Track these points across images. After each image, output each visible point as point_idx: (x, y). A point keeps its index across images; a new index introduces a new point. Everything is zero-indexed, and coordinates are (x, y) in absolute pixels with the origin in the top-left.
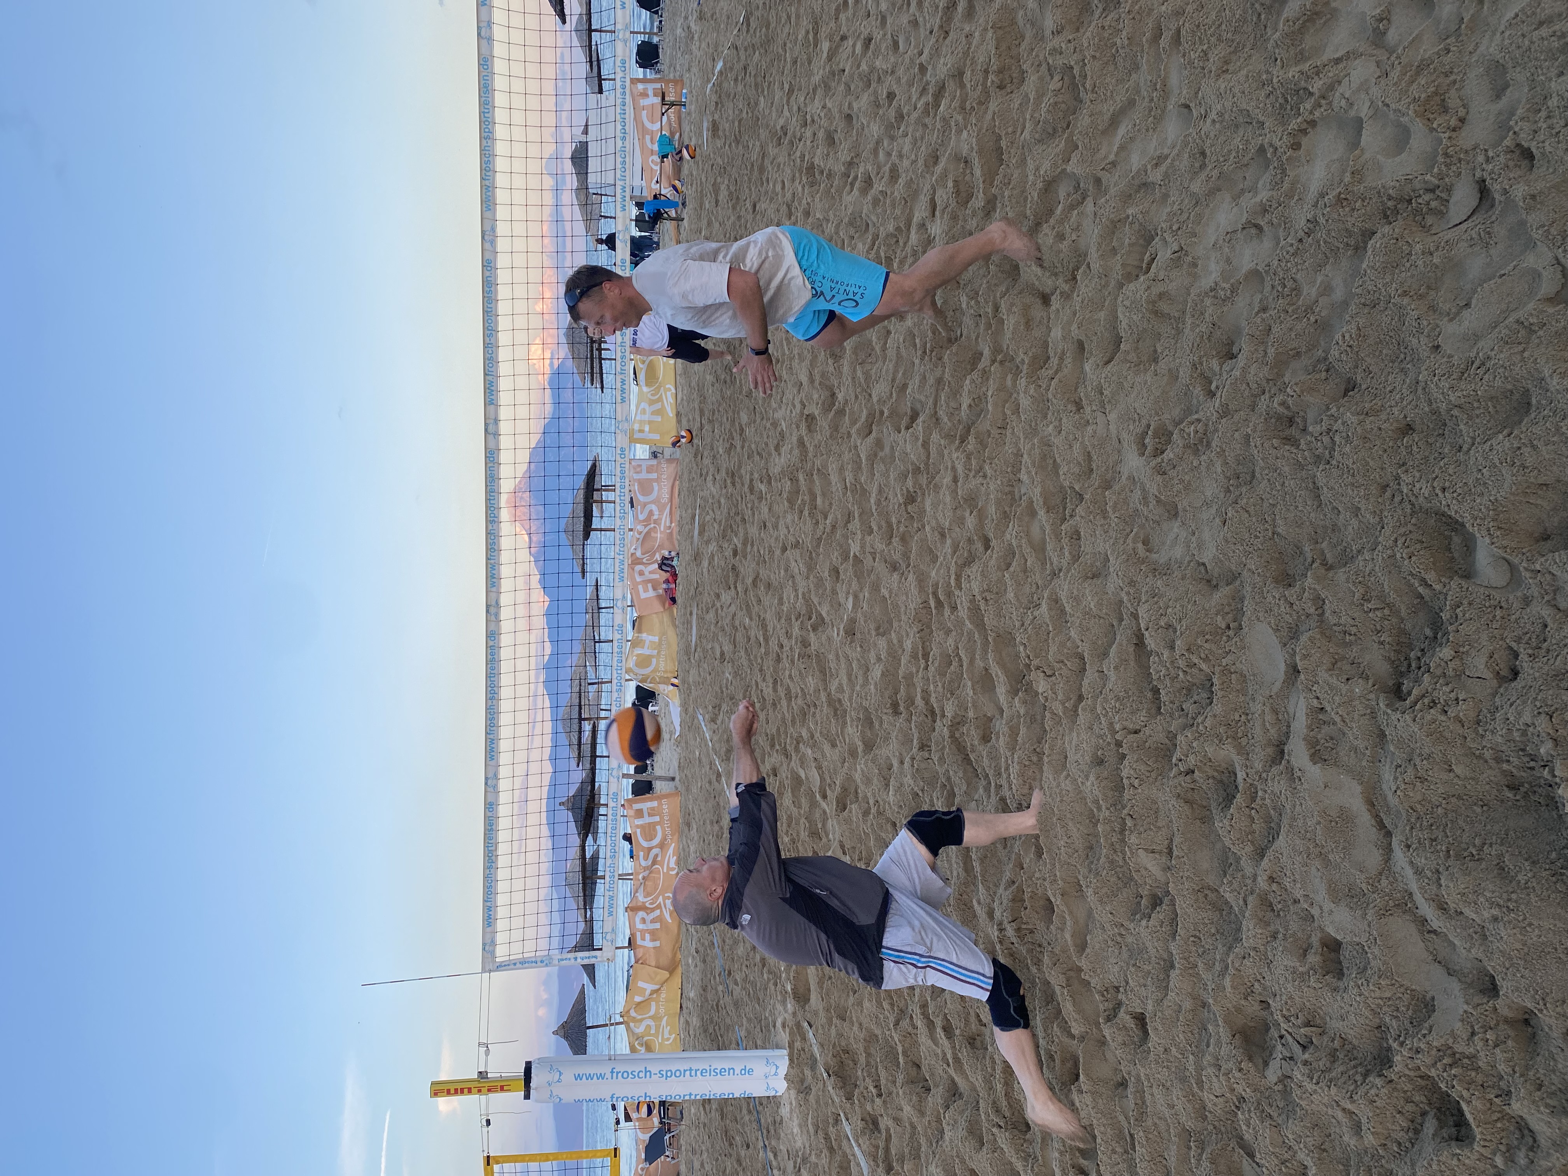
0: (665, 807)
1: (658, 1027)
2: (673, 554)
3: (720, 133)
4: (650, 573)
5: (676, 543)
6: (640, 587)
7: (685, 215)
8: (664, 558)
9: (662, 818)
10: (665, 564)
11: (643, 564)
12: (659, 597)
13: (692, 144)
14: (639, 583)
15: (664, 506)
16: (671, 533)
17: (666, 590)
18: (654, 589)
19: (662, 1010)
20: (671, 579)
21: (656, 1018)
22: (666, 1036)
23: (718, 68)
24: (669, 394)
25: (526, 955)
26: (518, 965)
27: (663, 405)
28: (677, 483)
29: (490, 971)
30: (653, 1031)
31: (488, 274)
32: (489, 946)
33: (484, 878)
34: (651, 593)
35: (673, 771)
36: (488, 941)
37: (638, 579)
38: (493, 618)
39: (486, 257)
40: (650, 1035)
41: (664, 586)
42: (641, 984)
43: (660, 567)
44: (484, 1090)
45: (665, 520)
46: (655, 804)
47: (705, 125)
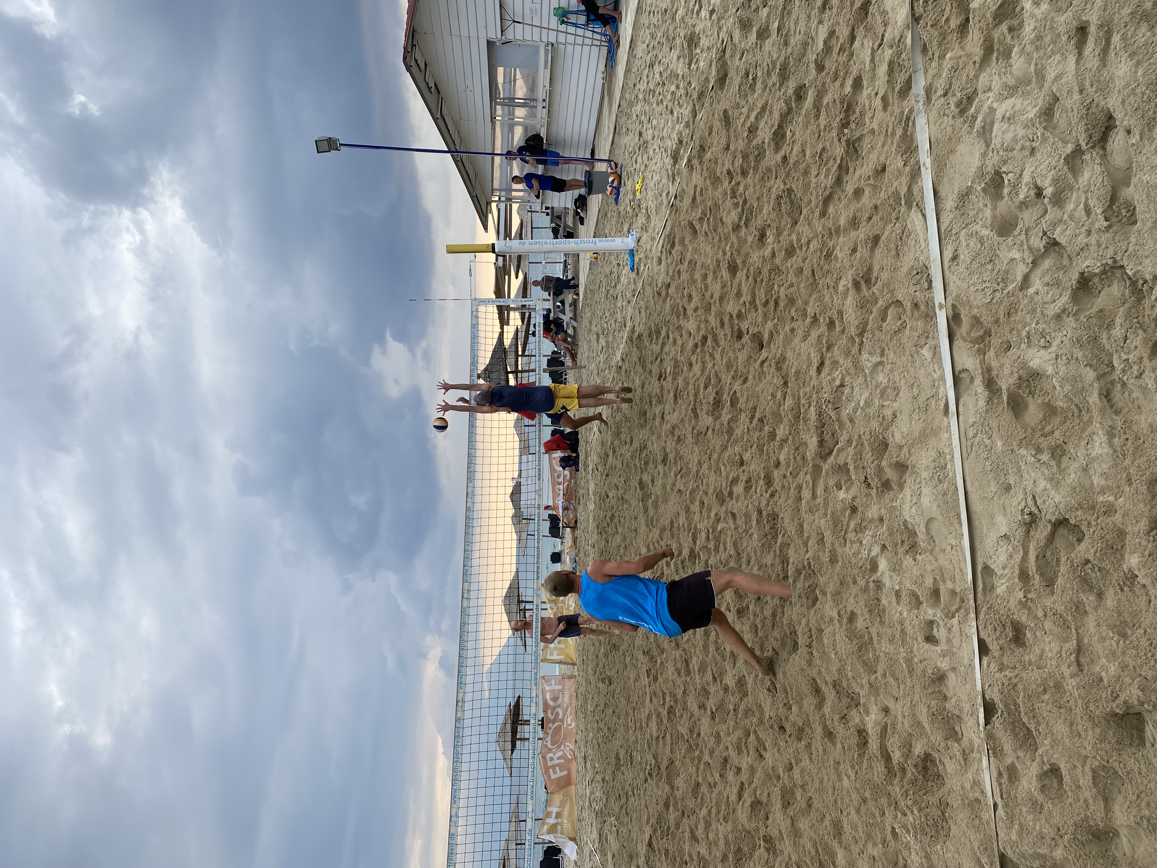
28: (575, 693)
38: (460, 709)
39: (469, 504)
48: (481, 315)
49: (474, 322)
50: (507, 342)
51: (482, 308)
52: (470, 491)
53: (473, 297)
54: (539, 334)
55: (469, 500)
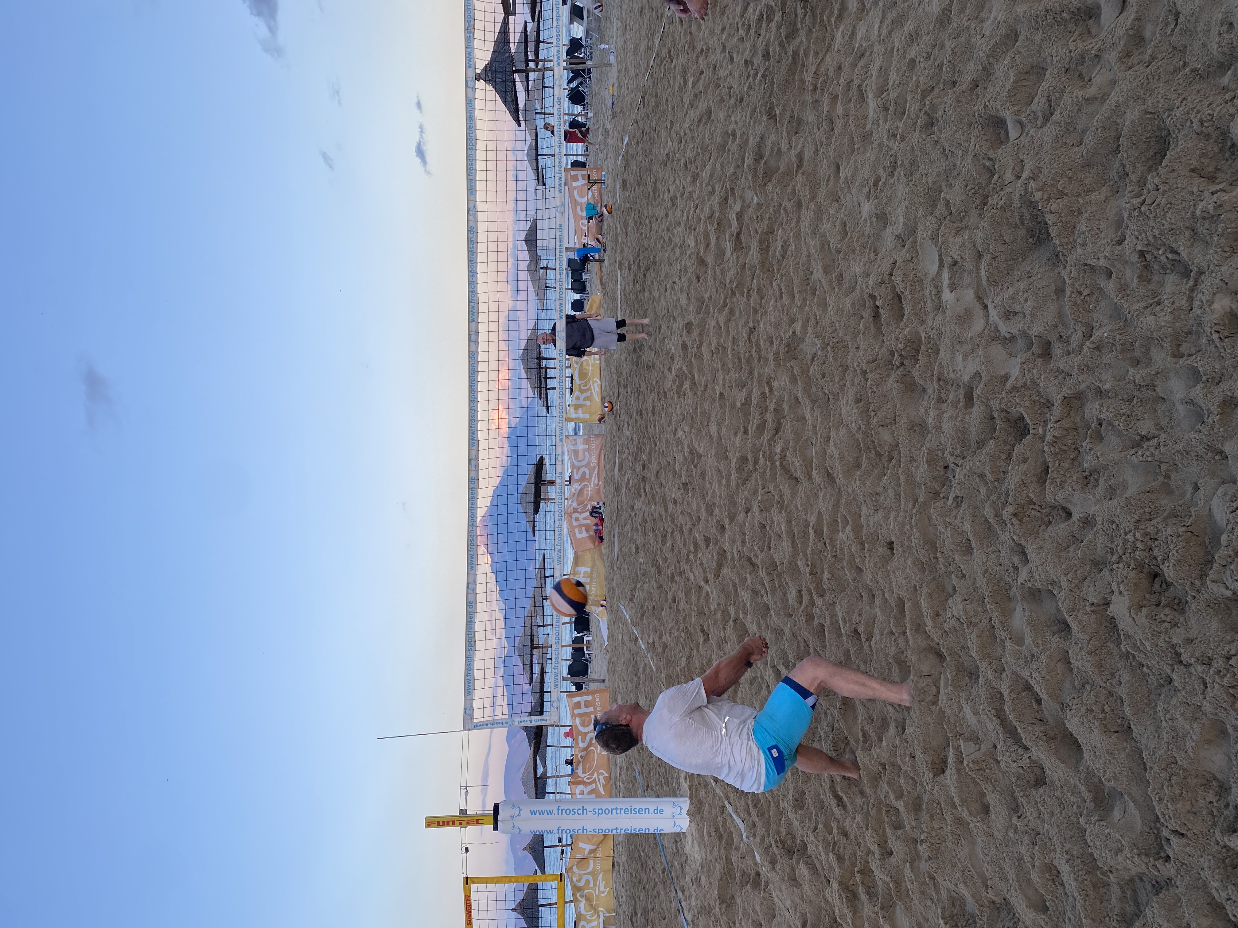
0: (597, 700)
1: (595, 881)
2: (601, 504)
3: (628, 185)
4: (584, 519)
5: (603, 496)
6: (576, 530)
7: (606, 258)
8: (594, 508)
9: (595, 709)
10: (595, 512)
11: (578, 512)
12: (590, 537)
13: (610, 204)
14: (575, 527)
15: (594, 468)
16: (599, 489)
17: (596, 531)
18: (587, 531)
19: (598, 867)
20: (599, 523)
21: (593, 873)
22: (602, 889)
23: (625, 142)
24: (596, 385)
25: (496, 718)
26: (490, 726)
27: (592, 393)
28: (603, 452)
29: (469, 730)
30: (591, 885)
31: (471, 236)
32: (468, 710)
33: (466, 657)
34: (585, 535)
35: (604, 675)
36: (468, 706)
37: (575, 524)
38: (473, 468)
39: (471, 224)
40: (589, 888)
41: (594, 528)
42: (581, 845)
43: (591, 514)
44: (464, 823)
45: (594, 479)
46: (590, 698)
47: (618, 186)
55: (471, 218)
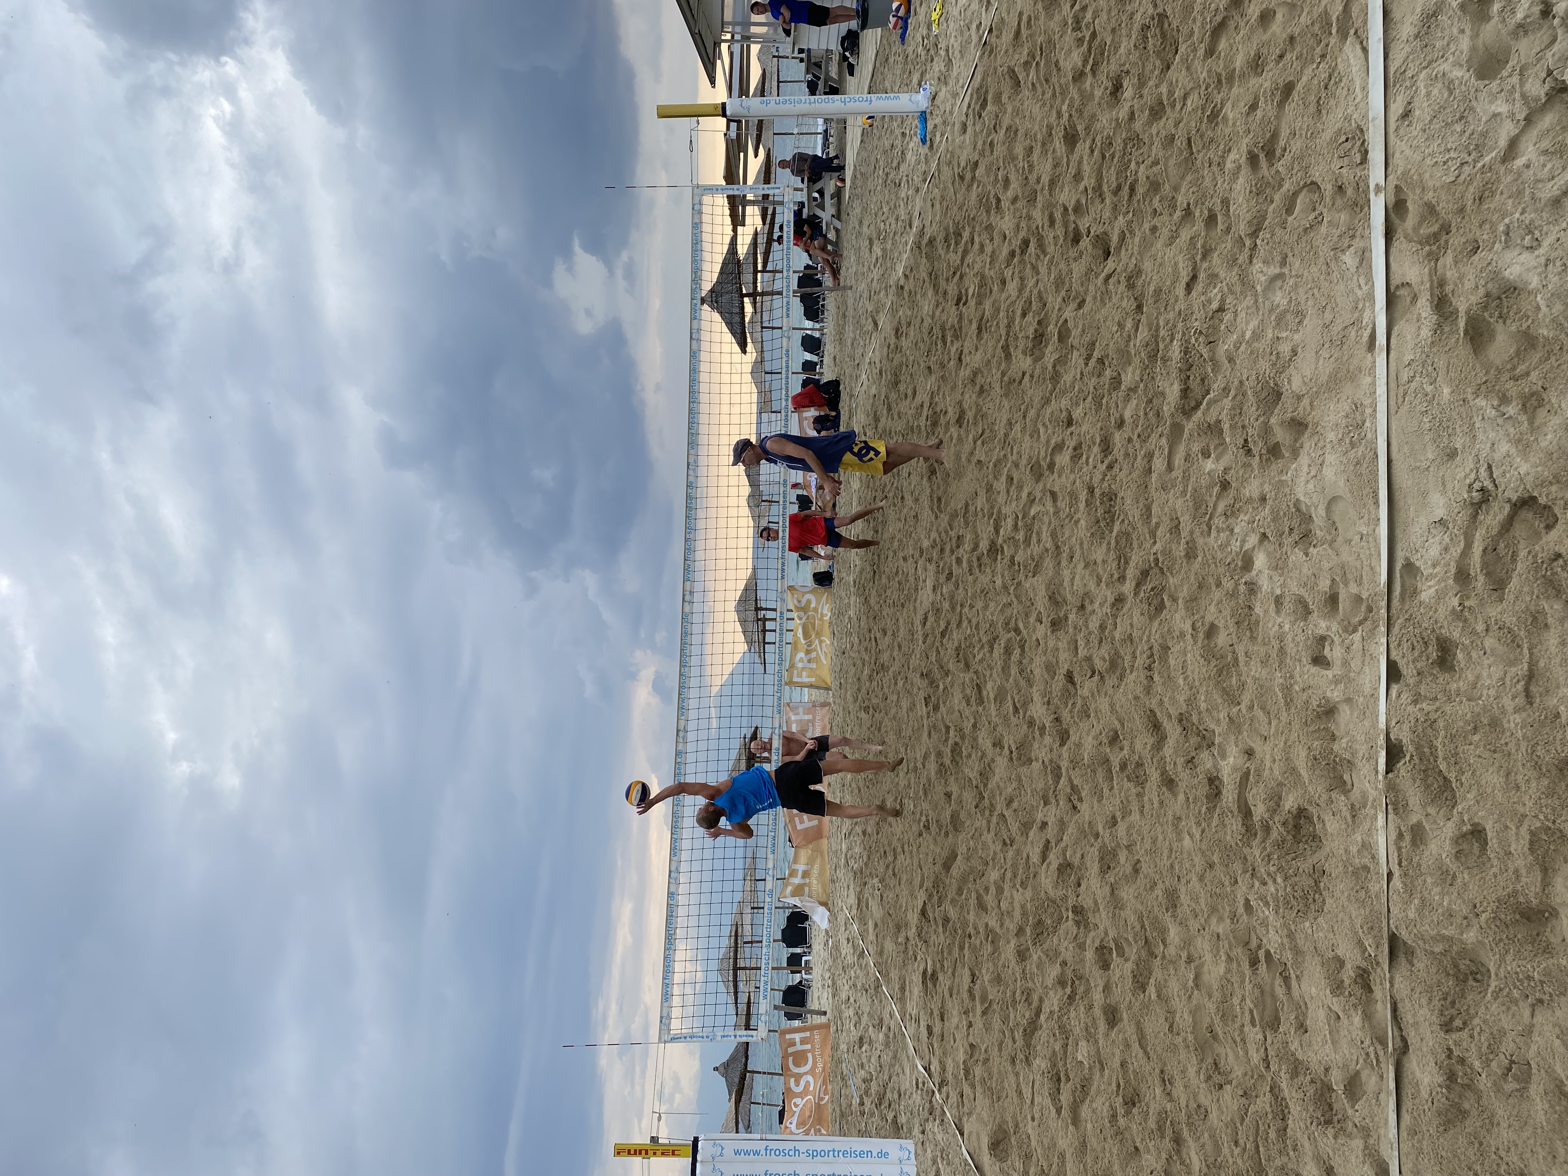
0: (816, 1037)
24: (823, 645)
25: (695, 1030)
26: (688, 1039)
29: (665, 1042)
31: (690, 491)
32: (665, 1020)
36: (665, 1014)
44: (655, 1153)
46: (807, 1034)
48: (706, 209)
49: (697, 221)
50: (742, 250)
51: (707, 199)
52: (691, 460)
53: (695, 182)
54: (788, 238)
55: (691, 472)
